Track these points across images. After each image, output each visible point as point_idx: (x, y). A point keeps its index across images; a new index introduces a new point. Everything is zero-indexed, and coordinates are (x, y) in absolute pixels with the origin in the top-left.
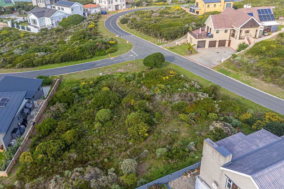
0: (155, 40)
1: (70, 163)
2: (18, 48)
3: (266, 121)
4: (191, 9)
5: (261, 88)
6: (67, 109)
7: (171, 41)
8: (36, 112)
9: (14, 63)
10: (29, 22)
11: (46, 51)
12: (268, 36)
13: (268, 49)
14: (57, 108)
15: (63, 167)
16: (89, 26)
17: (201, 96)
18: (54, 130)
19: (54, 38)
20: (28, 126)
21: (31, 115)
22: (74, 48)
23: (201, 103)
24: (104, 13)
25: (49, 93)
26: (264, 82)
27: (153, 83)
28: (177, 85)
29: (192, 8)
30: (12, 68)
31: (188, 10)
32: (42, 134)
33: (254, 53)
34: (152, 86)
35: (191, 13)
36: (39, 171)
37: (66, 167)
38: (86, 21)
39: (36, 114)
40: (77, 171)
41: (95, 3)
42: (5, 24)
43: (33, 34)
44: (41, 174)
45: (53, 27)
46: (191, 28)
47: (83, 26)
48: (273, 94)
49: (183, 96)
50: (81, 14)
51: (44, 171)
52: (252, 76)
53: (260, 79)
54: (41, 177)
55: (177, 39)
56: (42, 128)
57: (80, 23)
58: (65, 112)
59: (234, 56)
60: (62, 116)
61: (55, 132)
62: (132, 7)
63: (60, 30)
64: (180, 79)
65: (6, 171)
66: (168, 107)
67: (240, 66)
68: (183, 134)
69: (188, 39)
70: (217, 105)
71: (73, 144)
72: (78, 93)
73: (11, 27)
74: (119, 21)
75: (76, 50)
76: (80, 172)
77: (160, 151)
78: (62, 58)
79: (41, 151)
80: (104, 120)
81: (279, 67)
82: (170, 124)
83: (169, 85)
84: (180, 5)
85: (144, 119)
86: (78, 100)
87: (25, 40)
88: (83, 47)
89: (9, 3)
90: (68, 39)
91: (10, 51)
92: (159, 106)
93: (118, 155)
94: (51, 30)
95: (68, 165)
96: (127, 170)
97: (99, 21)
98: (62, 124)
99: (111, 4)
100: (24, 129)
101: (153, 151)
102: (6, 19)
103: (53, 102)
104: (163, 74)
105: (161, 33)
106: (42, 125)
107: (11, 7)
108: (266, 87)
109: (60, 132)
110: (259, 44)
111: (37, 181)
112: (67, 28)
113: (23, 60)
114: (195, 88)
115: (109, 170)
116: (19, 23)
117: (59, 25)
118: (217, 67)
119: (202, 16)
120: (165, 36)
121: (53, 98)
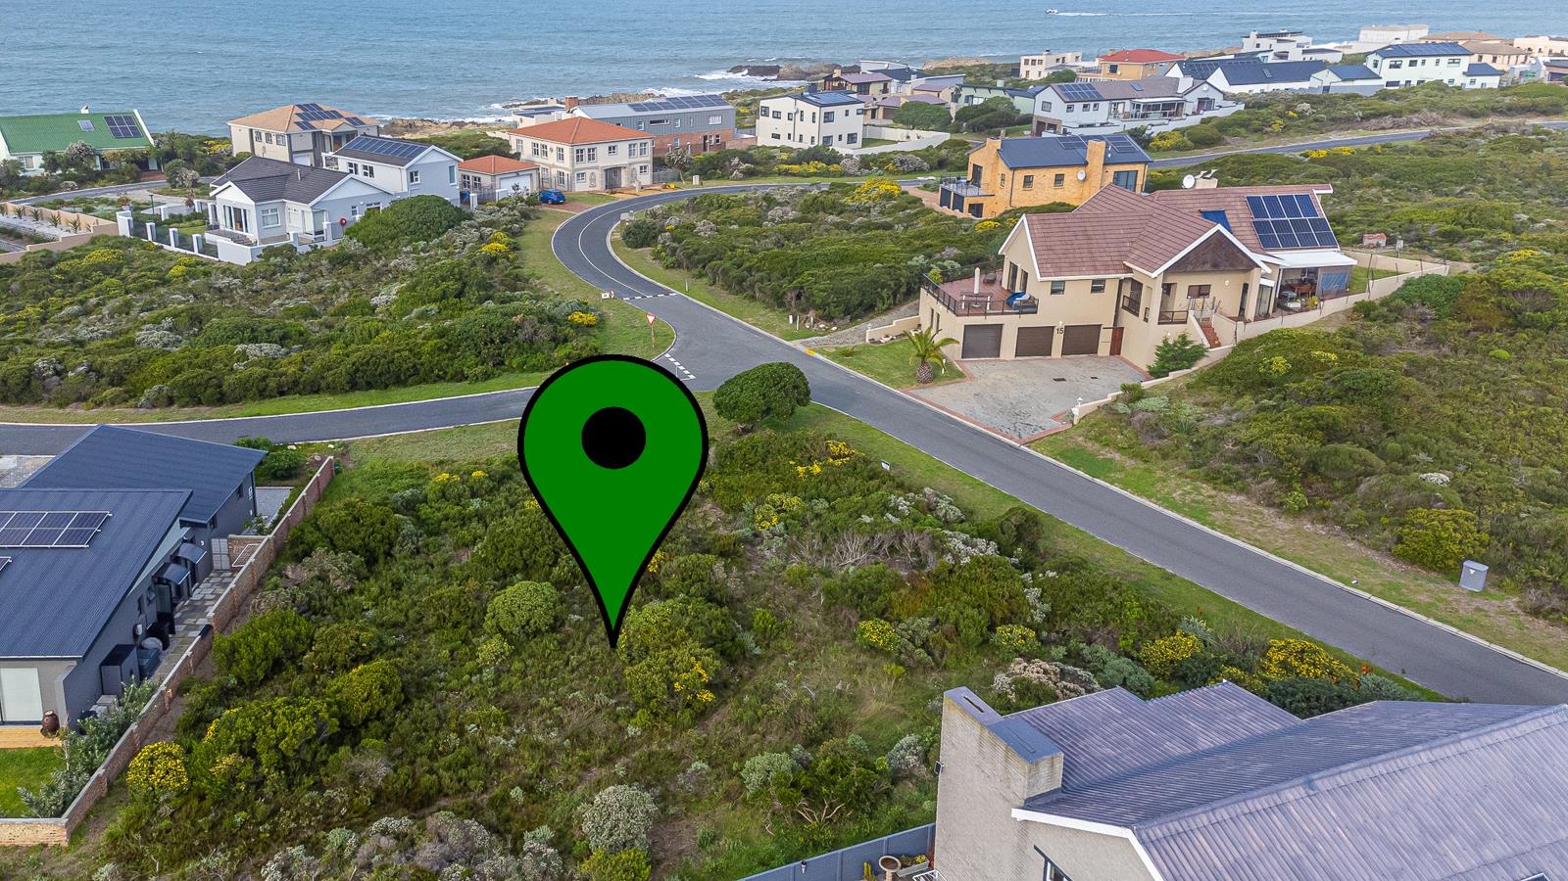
0: (773, 319)
1: (356, 800)
2: (156, 322)
3: (1267, 675)
4: (946, 193)
5: (1259, 537)
6: (360, 579)
7: (847, 326)
8: (219, 590)
9: (134, 385)
10: (211, 218)
11: (283, 340)
12: (1301, 311)
13: (1299, 369)
14: (317, 573)
15: (320, 817)
16: (485, 248)
17: (962, 546)
18: (293, 663)
19: (320, 291)
20: (174, 642)
21: (193, 599)
22: (414, 331)
23: (960, 577)
24: (550, 198)
25: (282, 513)
26: (1272, 511)
27: (753, 490)
28: (856, 498)
29: (951, 187)
30: (123, 405)
31: (931, 200)
32: (238, 678)
33: (1231, 384)
34: (744, 501)
35: (948, 211)
36: (210, 829)
37: (335, 819)
38: (471, 226)
39: (216, 599)
40: (384, 832)
41: (517, 156)
42: (103, 222)
43: (228, 270)
44: (219, 843)
45: (319, 244)
46: (936, 270)
47: (456, 247)
48: (1315, 566)
49: (880, 546)
50: (451, 194)
51: (234, 831)
52: (1218, 481)
53: (1254, 500)
54: (219, 854)
55: (872, 318)
56: (242, 650)
57: (444, 233)
58: (351, 591)
59: (1134, 394)
60: (335, 605)
61: (300, 669)
62: (679, 180)
63: (350, 257)
64: (871, 478)
65: (64, 820)
66: (814, 589)
67: (1161, 437)
68: (873, 706)
69: (924, 318)
70: (1036, 591)
71: (377, 723)
72: (413, 515)
73: (128, 235)
74: (618, 236)
75: (420, 341)
76: (398, 837)
77: (761, 766)
78: (357, 371)
79: (232, 742)
80: (523, 627)
81: (1347, 447)
82: (816, 664)
83: (822, 500)
84: (898, 179)
85: (699, 629)
86: (413, 543)
87: (190, 291)
88: (455, 330)
89: (127, 135)
90: (386, 295)
91: (120, 333)
92: (772, 587)
93: (572, 778)
94: (311, 256)
95: (344, 810)
96: (611, 835)
97: (531, 232)
98: (334, 635)
99: (586, 164)
100: (158, 653)
101: (730, 770)
102: (106, 202)
103: (301, 547)
104: (799, 455)
105: (802, 288)
106: (243, 637)
107: (134, 155)
108: (1283, 532)
109: (322, 671)
110: (1257, 345)
111: (198, 868)
112: (385, 252)
113: (176, 372)
114: (937, 517)
115: (528, 835)
116: (168, 223)
117: (346, 238)
118: (1051, 439)
119: (993, 223)
120: (818, 301)
121: (302, 530)
